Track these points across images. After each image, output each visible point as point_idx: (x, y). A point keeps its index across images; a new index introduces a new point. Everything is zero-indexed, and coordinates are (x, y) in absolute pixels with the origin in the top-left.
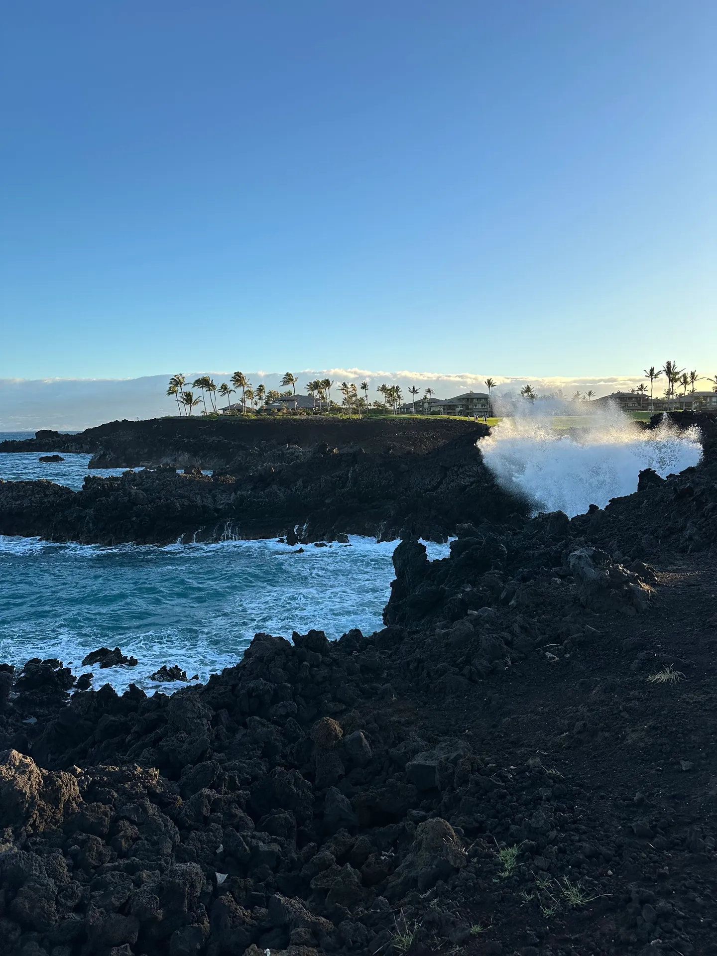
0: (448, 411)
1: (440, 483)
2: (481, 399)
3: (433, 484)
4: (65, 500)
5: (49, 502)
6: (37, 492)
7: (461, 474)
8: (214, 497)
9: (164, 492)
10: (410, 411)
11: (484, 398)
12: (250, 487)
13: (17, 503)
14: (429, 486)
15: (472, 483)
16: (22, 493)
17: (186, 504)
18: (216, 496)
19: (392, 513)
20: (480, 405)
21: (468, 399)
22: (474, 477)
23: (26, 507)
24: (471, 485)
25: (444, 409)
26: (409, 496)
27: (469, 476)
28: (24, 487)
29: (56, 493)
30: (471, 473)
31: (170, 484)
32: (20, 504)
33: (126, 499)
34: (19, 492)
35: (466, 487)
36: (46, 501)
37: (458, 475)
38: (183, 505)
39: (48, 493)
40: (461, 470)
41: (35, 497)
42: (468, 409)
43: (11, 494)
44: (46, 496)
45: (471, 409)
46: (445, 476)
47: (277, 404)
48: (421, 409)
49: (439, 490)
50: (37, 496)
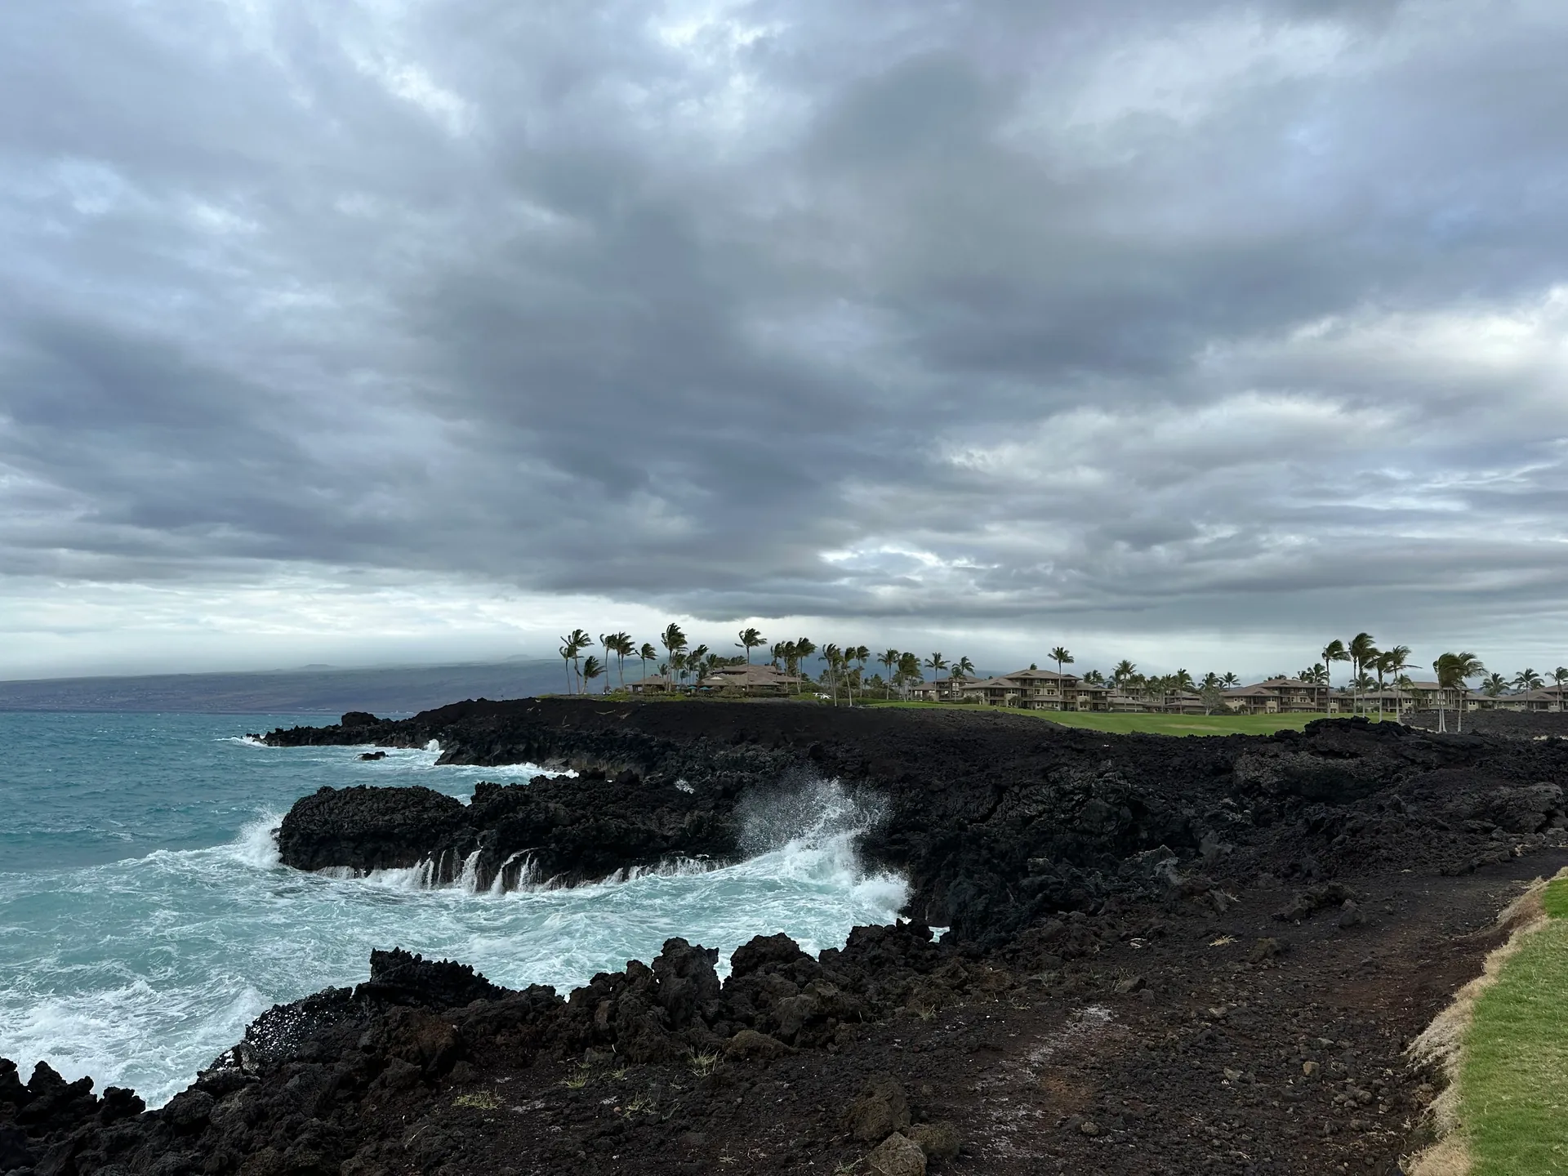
0: (993, 698)
1: (993, 810)
2: (1046, 680)
3: (983, 810)
4: (453, 816)
5: (429, 818)
6: (413, 804)
7: (1023, 798)
8: (660, 819)
9: (591, 809)
10: (928, 695)
11: (1052, 680)
12: (710, 806)
13: (387, 818)
14: (976, 815)
15: (1040, 814)
16: (392, 805)
17: (623, 826)
18: (662, 818)
19: (923, 852)
20: (1046, 690)
21: (1025, 680)
22: (1045, 803)
23: (399, 825)
24: (1040, 816)
25: (986, 695)
26: (946, 828)
27: (1036, 802)
28: (393, 795)
29: (439, 805)
30: (1039, 798)
31: (600, 797)
32: (390, 820)
33: (542, 816)
34: (387, 803)
35: (1032, 818)
36: (425, 816)
37: (1019, 800)
38: (620, 827)
39: (427, 805)
40: (1024, 792)
41: (410, 811)
42: (1026, 696)
43: (376, 805)
44: (425, 809)
45: (1031, 696)
46: (1000, 800)
47: (718, 678)
48: (946, 692)
49: (991, 821)
50: (413, 809)
